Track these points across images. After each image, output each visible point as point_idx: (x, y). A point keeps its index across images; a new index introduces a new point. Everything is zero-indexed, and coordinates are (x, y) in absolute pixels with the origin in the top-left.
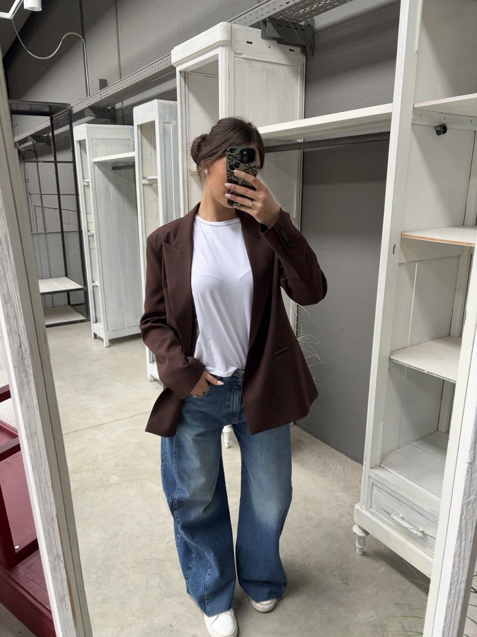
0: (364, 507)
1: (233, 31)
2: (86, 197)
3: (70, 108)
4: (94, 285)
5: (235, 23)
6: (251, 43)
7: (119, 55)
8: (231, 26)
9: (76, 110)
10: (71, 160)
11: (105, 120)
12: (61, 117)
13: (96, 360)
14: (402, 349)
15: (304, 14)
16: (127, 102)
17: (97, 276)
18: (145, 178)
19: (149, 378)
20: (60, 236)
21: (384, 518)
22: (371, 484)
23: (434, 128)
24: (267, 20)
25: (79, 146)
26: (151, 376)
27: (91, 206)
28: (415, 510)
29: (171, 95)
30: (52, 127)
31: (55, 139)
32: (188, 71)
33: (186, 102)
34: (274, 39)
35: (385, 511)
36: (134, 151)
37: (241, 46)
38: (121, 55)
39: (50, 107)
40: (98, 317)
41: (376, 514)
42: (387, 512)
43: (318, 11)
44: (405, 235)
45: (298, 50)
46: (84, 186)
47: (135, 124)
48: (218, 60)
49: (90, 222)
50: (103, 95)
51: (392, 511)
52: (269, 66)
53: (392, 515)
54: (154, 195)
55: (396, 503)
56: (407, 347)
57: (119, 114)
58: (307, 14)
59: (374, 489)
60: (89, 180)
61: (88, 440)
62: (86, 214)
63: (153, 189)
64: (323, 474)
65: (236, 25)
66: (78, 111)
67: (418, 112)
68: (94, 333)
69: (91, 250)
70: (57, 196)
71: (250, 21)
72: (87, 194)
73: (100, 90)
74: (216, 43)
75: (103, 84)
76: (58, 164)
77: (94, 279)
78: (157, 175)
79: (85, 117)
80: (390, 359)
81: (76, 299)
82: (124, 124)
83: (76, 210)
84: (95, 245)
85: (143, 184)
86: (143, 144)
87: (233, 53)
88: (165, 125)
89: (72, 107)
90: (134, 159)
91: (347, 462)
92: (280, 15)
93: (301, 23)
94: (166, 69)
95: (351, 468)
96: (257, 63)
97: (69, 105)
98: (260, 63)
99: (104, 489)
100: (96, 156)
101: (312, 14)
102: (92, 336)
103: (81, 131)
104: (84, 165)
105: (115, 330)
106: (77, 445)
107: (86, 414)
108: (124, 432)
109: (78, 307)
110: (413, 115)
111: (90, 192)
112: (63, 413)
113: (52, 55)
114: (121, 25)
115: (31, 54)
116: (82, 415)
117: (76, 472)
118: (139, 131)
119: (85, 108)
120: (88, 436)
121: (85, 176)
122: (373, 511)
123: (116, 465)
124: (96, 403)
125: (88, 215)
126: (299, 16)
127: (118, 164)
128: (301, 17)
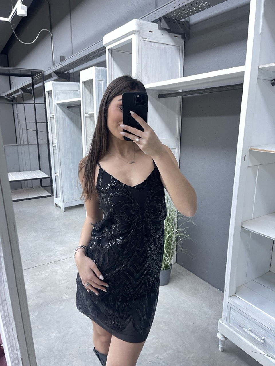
0: (225, 322)
1: (141, 25)
2: (52, 124)
4: (56, 175)
5: (142, 20)
6: (152, 32)
7: (72, 42)
8: (140, 22)
9: (47, 73)
10: (44, 102)
11: (63, 79)
12: (38, 78)
13: (57, 220)
14: (249, 220)
15: (184, 14)
16: (76, 69)
17: (58, 171)
18: (87, 113)
20: (37, 146)
21: (238, 330)
22: (229, 307)
23: (270, 82)
24: (162, 18)
25: (48, 94)
27: (55, 128)
28: (259, 326)
29: (103, 64)
30: (33, 84)
31: (34, 89)
32: (113, 49)
33: (111, 68)
34: (166, 29)
36: (80, 97)
37: (146, 34)
39: (32, 72)
40: (58, 194)
41: (233, 327)
42: (240, 326)
43: (193, 13)
44: (252, 149)
45: (179, 36)
46: (51, 117)
47: (81, 81)
48: (132, 42)
49: (54, 139)
50: (62, 64)
51: (244, 326)
52: (163, 46)
53: (244, 329)
54: (92, 123)
56: (252, 219)
57: (72, 76)
58: (186, 14)
59: (231, 310)
60: (54, 114)
61: (51, 270)
62: (52, 134)
63: (91, 119)
65: (143, 21)
66: (47, 74)
67: (261, 71)
68: (56, 204)
69: (55, 155)
70: (35, 123)
71: (151, 19)
72: (52, 122)
73: (61, 61)
74: (131, 31)
75: (63, 58)
76: (36, 105)
77: (56, 172)
78: (94, 112)
79: (52, 78)
80: (242, 227)
81: (45, 183)
82: (74, 82)
83: (46, 131)
84: (56, 152)
85: (86, 117)
86: (86, 93)
87: (141, 38)
88: (99, 81)
89: (44, 72)
90: (81, 102)
92: (170, 15)
93: (182, 20)
94: (100, 49)
96: (155, 44)
97: (43, 70)
98: (157, 44)
99: (60, 303)
100: (58, 100)
101: (189, 14)
102: (54, 206)
103: (49, 85)
104: (51, 105)
105: (68, 202)
106: (44, 274)
107: (50, 254)
108: (73, 266)
109: (46, 188)
110: (258, 73)
111: (54, 121)
112: (36, 253)
113: (34, 41)
114: (73, 25)
115: (21, 41)
116: (47, 254)
117: (42, 292)
118: (84, 85)
119: (52, 72)
120: (50, 268)
121: (51, 112)
122: (231, 325)
123: (67, 288)
124: (56, 247)
125: (53, 135)
126: (181, 16)
127: (71, 105)
128: (183, 16)
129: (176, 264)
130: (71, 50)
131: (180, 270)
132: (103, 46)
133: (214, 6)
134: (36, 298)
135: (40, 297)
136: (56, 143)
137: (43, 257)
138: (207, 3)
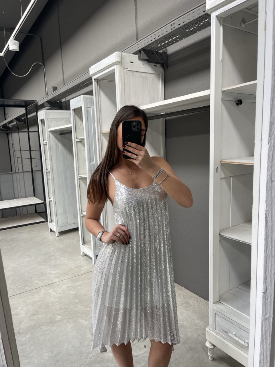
0: (211, 329)
1: (122, 56)
2: (45, 151)
4: (50, 200)
5: (124, 52)
6: (133, 62)
7: (63, 74)
8: (121, 54)
9: (40, 103)
10: (37, 131)
11: (56, 108)
12: (31, 108)
13: (51, 245)
14: (227, 228)
15: (161, 47)
17: (51, 195)
18: (78, 138)
19: (82, 254)
20: (31, 173)
22: (214, 314)
23: (235, 102)
24: (141, 50)
25: (41, 122)
26: (83, 252)
27: (48, 155)
28: (242, 329)
29: (91, 93)
30: (27, 114)
31: (29, 120)
32: (99, 79)
34: (146, 60)
36: (71, 123)
37: (127, 64)
38: (64, 74)
39: (25, 103)
40: (52, 219)
41: (219, 333)
42: (225, 332)
43: (169, 44)
44: (223, 162)
45: (159, 66)
46: (44, 144)
47: (71, 109)
48: (115, 72)
49: (47, 164)
50: (54, 94)
51: (229, 331)
52: (144, 75)
53: (228, 334)
54: (83, 147)
55: (231, 325)
56: (230, 228)
57: (64, 105)
58: (163, 46)
59: (216, 317)
60: (47, 141)
61: (44, 293)
63: (82, 144)
64: (187, 309)
67: (225, 93)
68: (50, 229)
69: (49, 181)
70: (29, 151)
71: (132, 51)
72: (45, 148)
73: (53, 91)
74: (114, 63)
75: (55, 89)
76: (30, 133)
77: (50, 197)
79: (45, 107)
80: (220, 235)
81: (40, 209)
82: (66, 110)
83: (40, 158)
84: (50, 177)
85: (77, 142)
86: (76, 119)
87: (123, 68)
88: (88, 108)
89: (37, 102)
90: (71, 129)
91: (201, 301)
92: (148, 47)
93: (160, 52)
94: (88, 79)
95: (203, 304)
96: (137, 73)
97: (36, 101)
98: (138, 73)
99: (52, 325)
100: (50, 127)
101: (165, 46)
102: (49, 231)
103: (42, 114)
104: (44, 133)
105: (63, 226)
106: (36, 297)
107: (43, 277)
108: (66, 288)
109: (41, 214)
110: (222, 95)
111: (47, 148)
112: (29, 278)
113: (26, 75)
114: (64, 58)
115: (15, 75)
116: (41, 278)
117: (35, 314)
118: (74, 112)
119: (45, 102)
120: (43, 291)
121: (44, 139)
122: (217, 331)
123: (60, 309)
124: (50, 271)
125: (46, 161)
127: (63, 132)
128: (160, 48)
130: (63, 81)
132: (90, 77)
133: (186, 37)
134: (29, 321)
135: (33, 320)
136: (49, 169)
137: (36, 281)
138: (179, 36)
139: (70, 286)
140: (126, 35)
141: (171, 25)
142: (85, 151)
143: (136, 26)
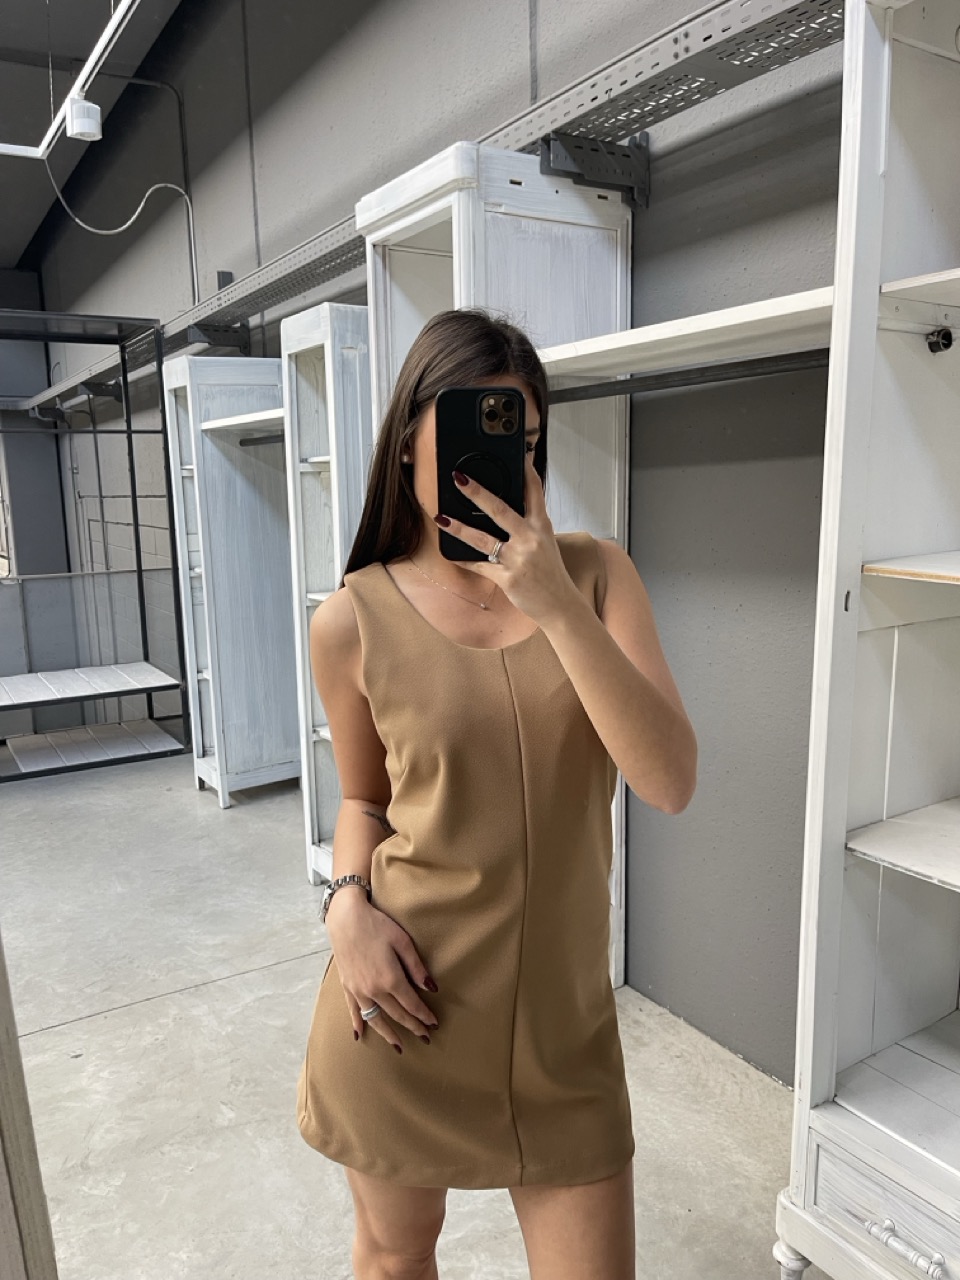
0: (799, 1201)
1: (481, 159)
2: (189, 501)
3: (159, 328)
4: (200, 678)
5: (487, 145)
6: (519, 183)
8: (478, 150)
9: (171, 330)
10: (160, 428)
11: (229, 349)
12: (140, 347)
13: (203, 837)
14: (872, 823)
15: (628, 123)
17: (207, 661)
18: (303, 461)
19: (311, 877)
20: (135, 575)
21: (847, 1229)
22: (815, 1147)
23: (923, 338)
24: (552, 136)
25: (173, 398)
26: (316, 873)
27: (196, 517)
28: (924, 1214)
29: (357, 295)
30: (124, 367)
31: (131, 389)
32: (390, 243)
33: (386, 306)
34: (568, 174)
35: (849, 1212)
36: (283, 406)
37: (499, 189)
38: (260, 227)
39: (120, 327)
40: (207, 744)
41: (830, 1221)
42: (855, 1216)
43: (658, 116)
44: (871, 570)
45: (615, 196)
46: (183, 478)
47: (285, 353)
48: (451, 218)
49: (194, 549)
50: (225, 299)
51: (869, 1214)
52: (557, 229)
53: (866, 1224)
54: (323, 494)
55: (877, 1194)
56: (883, 821)
57: (256, 337)
58: (635, 121)
59: (822, 1158)
60: (194, 466)
61: (175, 1020)
62: (188, 533)
63: (321, 482)
65: (488, 148)
66: (173, 332)
67: (889, 302)
68: (200, 779)
69: (195, 607)
70: (130, 500)
71: (517, 142)
72: (188, 492)
73: (220, 289)
74: (448, 183)
75: (225, 279)
76: (134, 436)
77: (200, 667)
78: (328, 454)
79: (191, 343)
80: (846, 847)
81: (165, 706)
82: (265, 356)
83: (166, 524)
84: (203, 597)
85: (302, 473)
86: (300, 392)
87: (483, 204)
88: (345, 351)
89: (163, 326)
90: (283, 424)
92: (580, 125)
93: (619, 143)
94: (348, 243)
96: (532, 222)
97: (157, 321)
98: (539, 222)
99: (204, 1142)
100: (207, 419)
101: (643, 121)
102: (194, 785)
103: (177, 370)
104: (183, 436)
105: (243, 773)
106: (149, 1033)
107: (173, 958)
108: (254, 1002)
109: (169, 723)
110: (880, 309)
111: (195, 491)
112: (124, 957)
113: (125, 227)
115: (84, 226)
116: (165, 961)
117: (143, 1099)
118: (293, 366)
119: (189, 327)
120: (174, 1011)
121: (185, 460)
122: (822, 1212)
123: (232, 1082)
124: (197, 934)
125: (191, 536)
126: (619, 127)
127: (252, 434)
128: (623, 129)
129: (626, 987)
130: (255, 250)
131: (641, 1010)
132: (356, 235)
133: (727, 89)
134: (120, 1124)
135: (135, 1119)
137: (149, 972)
138: (702, 82)
139: (268, 996)
140: (492, 83)
141: (676, 41)
142: (330, 508)
143: (533, 47)
